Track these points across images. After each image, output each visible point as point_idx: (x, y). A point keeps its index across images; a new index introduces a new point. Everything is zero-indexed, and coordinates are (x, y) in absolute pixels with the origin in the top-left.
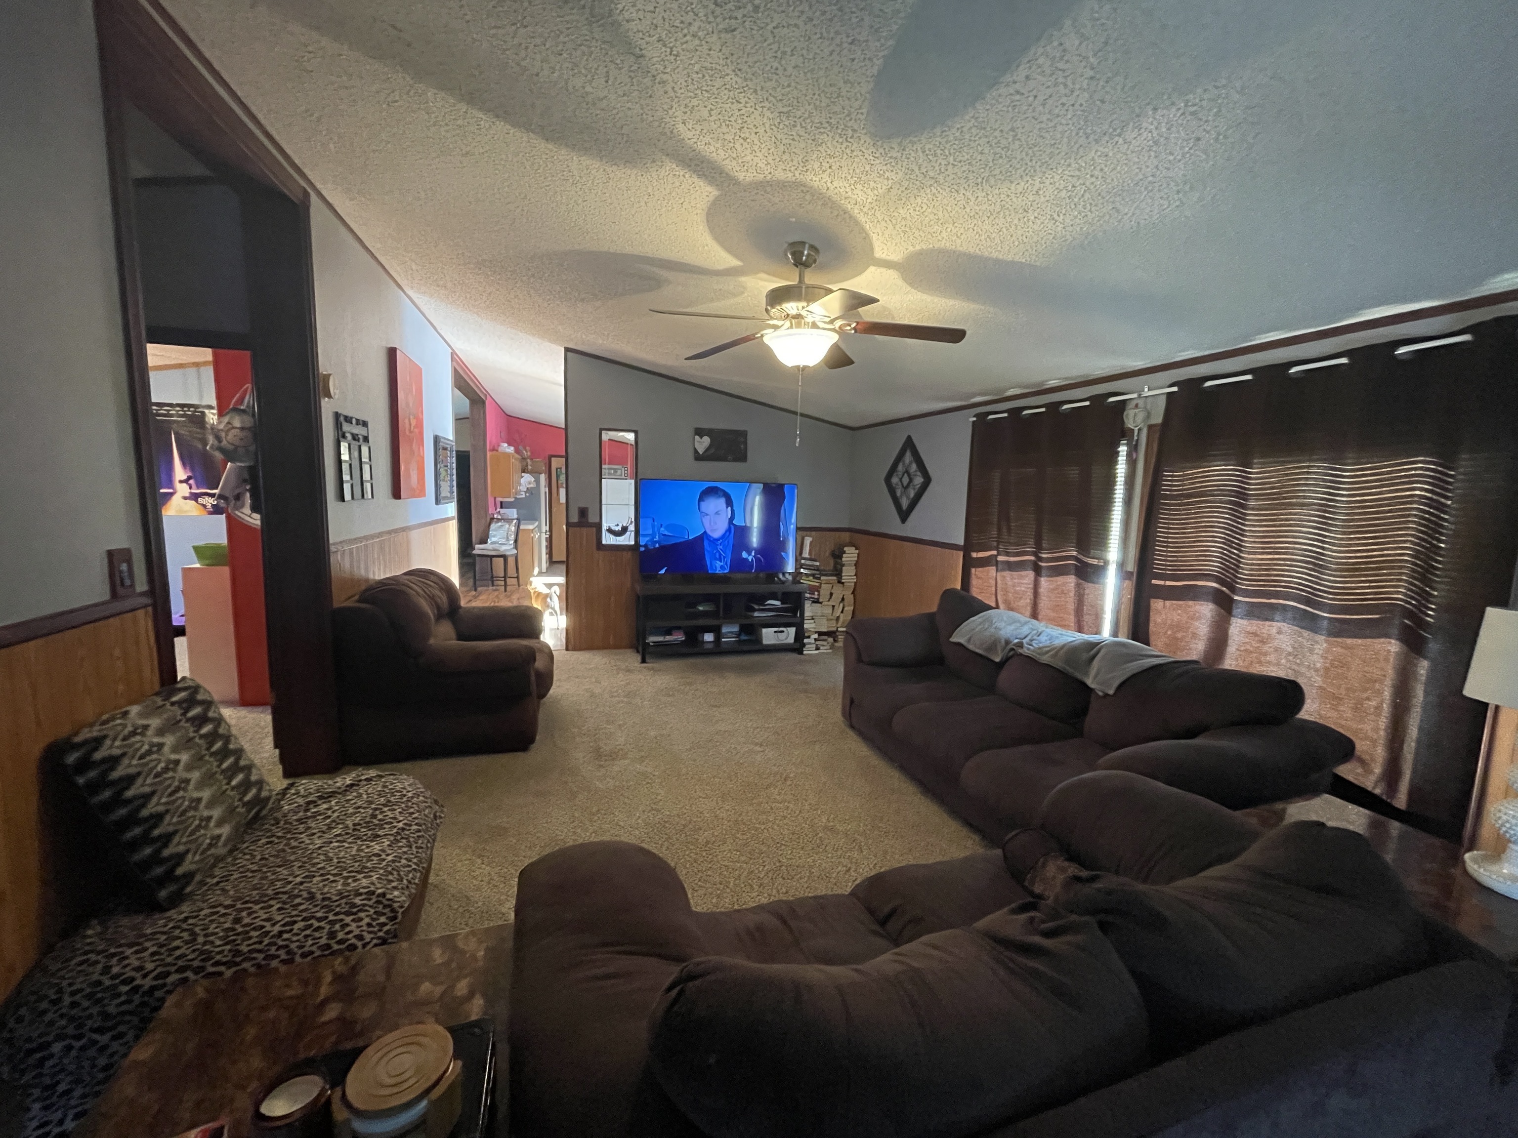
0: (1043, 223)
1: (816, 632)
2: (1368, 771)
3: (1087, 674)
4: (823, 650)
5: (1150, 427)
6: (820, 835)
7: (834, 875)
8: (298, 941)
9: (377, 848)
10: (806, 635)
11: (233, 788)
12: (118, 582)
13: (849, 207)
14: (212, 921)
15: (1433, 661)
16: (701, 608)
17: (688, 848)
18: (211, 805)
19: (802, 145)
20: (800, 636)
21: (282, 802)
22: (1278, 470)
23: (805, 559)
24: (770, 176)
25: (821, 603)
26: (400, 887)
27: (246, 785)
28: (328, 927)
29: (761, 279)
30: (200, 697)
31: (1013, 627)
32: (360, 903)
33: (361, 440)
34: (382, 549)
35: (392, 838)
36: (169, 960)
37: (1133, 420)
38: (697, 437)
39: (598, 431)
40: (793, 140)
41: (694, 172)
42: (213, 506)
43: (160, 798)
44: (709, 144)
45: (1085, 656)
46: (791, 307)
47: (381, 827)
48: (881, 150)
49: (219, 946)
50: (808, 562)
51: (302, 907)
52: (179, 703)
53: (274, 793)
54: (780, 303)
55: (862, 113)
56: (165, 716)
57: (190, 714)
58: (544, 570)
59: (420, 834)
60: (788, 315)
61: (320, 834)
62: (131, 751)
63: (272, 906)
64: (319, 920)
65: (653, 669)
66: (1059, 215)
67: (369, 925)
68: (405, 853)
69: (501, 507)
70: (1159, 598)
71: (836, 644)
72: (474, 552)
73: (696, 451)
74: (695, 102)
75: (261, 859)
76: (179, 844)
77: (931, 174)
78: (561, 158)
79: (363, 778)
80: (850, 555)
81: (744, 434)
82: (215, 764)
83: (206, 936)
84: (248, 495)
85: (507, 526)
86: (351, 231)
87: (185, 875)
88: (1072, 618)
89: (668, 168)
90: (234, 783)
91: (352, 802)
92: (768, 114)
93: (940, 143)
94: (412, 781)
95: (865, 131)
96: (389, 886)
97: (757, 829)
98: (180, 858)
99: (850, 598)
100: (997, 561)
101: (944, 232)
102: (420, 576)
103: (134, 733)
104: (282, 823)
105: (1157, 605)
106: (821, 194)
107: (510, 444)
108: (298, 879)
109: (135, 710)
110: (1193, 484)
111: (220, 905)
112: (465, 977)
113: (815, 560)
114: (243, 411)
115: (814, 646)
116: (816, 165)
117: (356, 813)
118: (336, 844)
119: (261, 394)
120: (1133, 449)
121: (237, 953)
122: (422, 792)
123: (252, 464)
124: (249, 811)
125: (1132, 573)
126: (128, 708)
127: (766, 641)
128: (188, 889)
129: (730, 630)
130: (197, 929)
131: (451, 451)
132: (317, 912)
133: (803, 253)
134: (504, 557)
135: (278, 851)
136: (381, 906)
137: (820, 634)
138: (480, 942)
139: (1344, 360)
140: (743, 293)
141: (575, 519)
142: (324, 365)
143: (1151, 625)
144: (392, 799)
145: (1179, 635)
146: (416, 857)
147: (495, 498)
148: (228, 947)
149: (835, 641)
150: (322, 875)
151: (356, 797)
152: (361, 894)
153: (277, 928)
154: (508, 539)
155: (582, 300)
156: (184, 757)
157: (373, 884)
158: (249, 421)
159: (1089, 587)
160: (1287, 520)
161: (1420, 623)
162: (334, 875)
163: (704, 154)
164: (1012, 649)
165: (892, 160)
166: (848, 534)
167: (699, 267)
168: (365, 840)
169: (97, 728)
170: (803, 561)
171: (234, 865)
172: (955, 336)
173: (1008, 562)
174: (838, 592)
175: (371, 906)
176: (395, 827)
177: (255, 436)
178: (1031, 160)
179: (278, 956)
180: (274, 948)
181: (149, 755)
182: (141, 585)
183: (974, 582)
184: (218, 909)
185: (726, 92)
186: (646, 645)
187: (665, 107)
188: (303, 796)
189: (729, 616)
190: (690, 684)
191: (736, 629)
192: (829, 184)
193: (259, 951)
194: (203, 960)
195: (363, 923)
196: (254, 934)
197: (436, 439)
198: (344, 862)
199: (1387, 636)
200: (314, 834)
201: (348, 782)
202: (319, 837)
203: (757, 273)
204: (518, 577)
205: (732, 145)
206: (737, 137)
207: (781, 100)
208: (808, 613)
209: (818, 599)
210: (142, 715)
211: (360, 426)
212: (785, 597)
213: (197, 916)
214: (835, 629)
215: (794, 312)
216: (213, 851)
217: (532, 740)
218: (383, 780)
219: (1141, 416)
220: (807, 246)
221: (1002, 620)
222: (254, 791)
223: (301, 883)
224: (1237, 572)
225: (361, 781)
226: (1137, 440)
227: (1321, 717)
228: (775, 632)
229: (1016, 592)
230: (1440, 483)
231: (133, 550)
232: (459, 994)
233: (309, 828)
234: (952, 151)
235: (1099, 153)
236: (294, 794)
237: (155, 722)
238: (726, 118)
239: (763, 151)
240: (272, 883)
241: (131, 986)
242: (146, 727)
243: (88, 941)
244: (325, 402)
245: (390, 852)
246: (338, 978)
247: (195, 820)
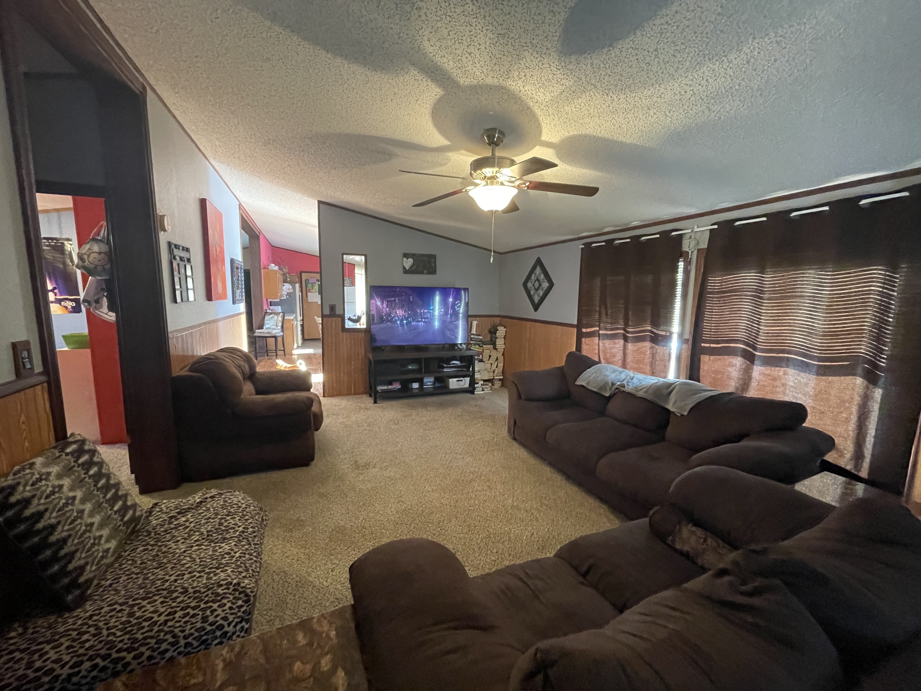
0: (658, 117)
1: (482, 380)
2: (842, 455)
3: (667, 401)
4: (486, 391)
5: (699, 250)
6: (510, 512)
7: (525, 538)
8: (180, 626)
9: (226, 547)
10: (476, 382)
11: (116, 513)
12: (21, 366)
13: (532, 104)
14: (111, 617)
15: (885, 389)
16: (410, 367)
17: (428, 526)
18: (101, 526)
19: (510, 59)
20: (473, 382)
21: (150, 518)
22: (783, 276)
23: (473, 334)
24: (482, 81)
25: (484, 362)
26: (248, 576)
27: (125, 509)
28: (201, 613)
29: (461, 154)
30: (86, 447)
31: (614, 375)
32: (222, 592)
33: (186, 261)
34: (201, 334)
35: (236, 539)
36: (81, 651)
37: (687, 246)
38: (405, 259)
39: (341, 256)
40: (504, 55)
41: (430, 77)
42: (72, 307)
43: (63, 527)
44: (444, 56)
45: (665, 392)
46: (488, 171)
47: (227, 531)
48: (563, 64)
49: (119, 637)
50: (476, 337)
51: (179, 600)
52: (72, 453)
53: (144, 511)
54: (481, 169)
55: (556, 36)
56: (62, 464)
57: (81, 461)
58: (300, 345)
59: (255, 534)
60: (485, 177)
61: (183, 540)
62: (38, 493)
63: (156, 601)
64: (194, 608)
65: (382, 407)
66: (670, 112)
67: (231, 608)
68: (247, 549)
69: (271, 305)
70: (706, 354)
71: (493, 387)
72: (255, 335)
73: (404, 268)
74: (439, 24)
75: (141, 564)
76: (80, 559)
77: (593, 81)
78: (335, 64)
79: (208, 495)
80: (501, 331)
81: (434, 257)
82: (102, 496)
83: (108, 629)
84: (105, 299)
85: (276, 317)
86: (174, 117)
87: (86, 581)
88: (648, 368)
89: (412, 74)
90: (116, 508)
91: (203, 515)
92: (490, 35)
93: (604, 59)
94: (243, 495)
95: (555, 49)
96: (240, 577)
97: (469, 510)
98: (81, 569)
99: (501, 358)
100: (599, 334)
101: (591, 123)
102: (228, 352)
103: (40, 480)
104: (153, 534)
105: (705, 359)
106: (514, 95)
107: (276, 265)
108: (173, 578)
109: (39, 461)
110: (728, 284)
111: (116, 603)
112: (327, 654)
113: (480, 335)
114: (101, 241)
115: (481, 389)
116: (516, 73)
117: (207, 523)
118: (196, 548)
119: (113, 229)
120: (688, 264)
121: (136, 640)
122: (251, 503)
123: (108, 278)
124: (128, 528)
125: (688, 340)
126: (34, 460)
127: (451, 387)
128: (89, 592)
129: (429, 381)
130: (101, 624)
131: (241, 269)
132: (190, 603)
133: (495, 137)
134: (275, 337)
135: (154, 556)
136: (237, 593)
137: (485, 381)
138: (331, 623)
139: (826, 208)
140: (446, 163)
141: (327, 312)
142: (161, 207)
143: (701, 371)
144: (232, 510)
145: (719, 376)
146: (255, 552)
147: (267, 300)
148: (127, 636)
149: (493, 385)
150: (190, 573)
151: (206, 511)
152: (222, 585)
153: (163, 618)
154: (277, 326)
155: (335, 168)
156: (79, 494)
157: (229, 576)
158: (104, 248)
159: (659, 349)
160: (789, 306)
161: (876, 366)
162: (199, 572)
163: (439, 64)
164: (617, 388)
165: (569, 71)
166: (498, 318)
167: (420, 146)
168: (217, 543)
169: (11, 477)
170: (472, 336)
171: (120, 569)
172: (591, 191)
173: (606, 335)
174: (494, 354)
175: (230, 594)
176: (237, 531)
177: (111, 260)
178: (662, 73)
179: (166, 640)
180: (162, 634)
181: (53, 495)
182: (38, 368)
183: (584, 347)
184: (115, 606)
185: (463, 17)
186: (376, 392)
187: (417, 28)
188: (166, 513)
189: (428, 372)
190: (407, 416)
191: (432, 379)
192: (521, 88)
193: (152, 637)
194: (108, 649)
195: (227, 607)
196: (146, 624)
197: (232, 261)
198: (205, 561)
199: (854, 375)
200: (178, 541)
201: (198, 500)
202: (183, 543)
203: (460, 150)
204: (284, 350)
205: (460, 58)
206: (465, 52)
207: (501, 25)
208: (476, 369)
209: (482, 359)
210: (46, 465)
211: (185, 252)
212: (462, 359)
213: (100, 613)
214: (492, 378)
215: (488, 175)
216: (105, 561)
217: (312, 459)
218: (223, 496)
219: (693, 243)
220: (497, 131)
221: (607, 370)
222: (131, 512)
223: (176, 581)
224: (758, 338)
225: (207, 498)
226: (691, 259)
227: (812, 424)
228: (457, 381)
229: (612, 353)
230: (888, 282)
231: (31, 341)
232: (326, 669)
233: (174, 536)
234: (611, 65)
235: (709, 69)
236: (159, 512)
237: (55, 470)
238: (460, 38)
239: (481, 63)
240: (153, 582)
241: (51, 676)
242: (49, 474)
243: (12, 641)
244: (161, 234)
245: (237, 550)
246: (228, 664)
247: (90, 539)
